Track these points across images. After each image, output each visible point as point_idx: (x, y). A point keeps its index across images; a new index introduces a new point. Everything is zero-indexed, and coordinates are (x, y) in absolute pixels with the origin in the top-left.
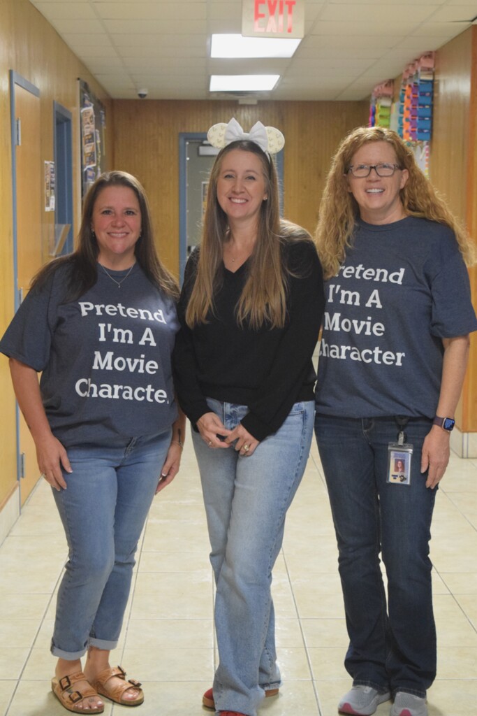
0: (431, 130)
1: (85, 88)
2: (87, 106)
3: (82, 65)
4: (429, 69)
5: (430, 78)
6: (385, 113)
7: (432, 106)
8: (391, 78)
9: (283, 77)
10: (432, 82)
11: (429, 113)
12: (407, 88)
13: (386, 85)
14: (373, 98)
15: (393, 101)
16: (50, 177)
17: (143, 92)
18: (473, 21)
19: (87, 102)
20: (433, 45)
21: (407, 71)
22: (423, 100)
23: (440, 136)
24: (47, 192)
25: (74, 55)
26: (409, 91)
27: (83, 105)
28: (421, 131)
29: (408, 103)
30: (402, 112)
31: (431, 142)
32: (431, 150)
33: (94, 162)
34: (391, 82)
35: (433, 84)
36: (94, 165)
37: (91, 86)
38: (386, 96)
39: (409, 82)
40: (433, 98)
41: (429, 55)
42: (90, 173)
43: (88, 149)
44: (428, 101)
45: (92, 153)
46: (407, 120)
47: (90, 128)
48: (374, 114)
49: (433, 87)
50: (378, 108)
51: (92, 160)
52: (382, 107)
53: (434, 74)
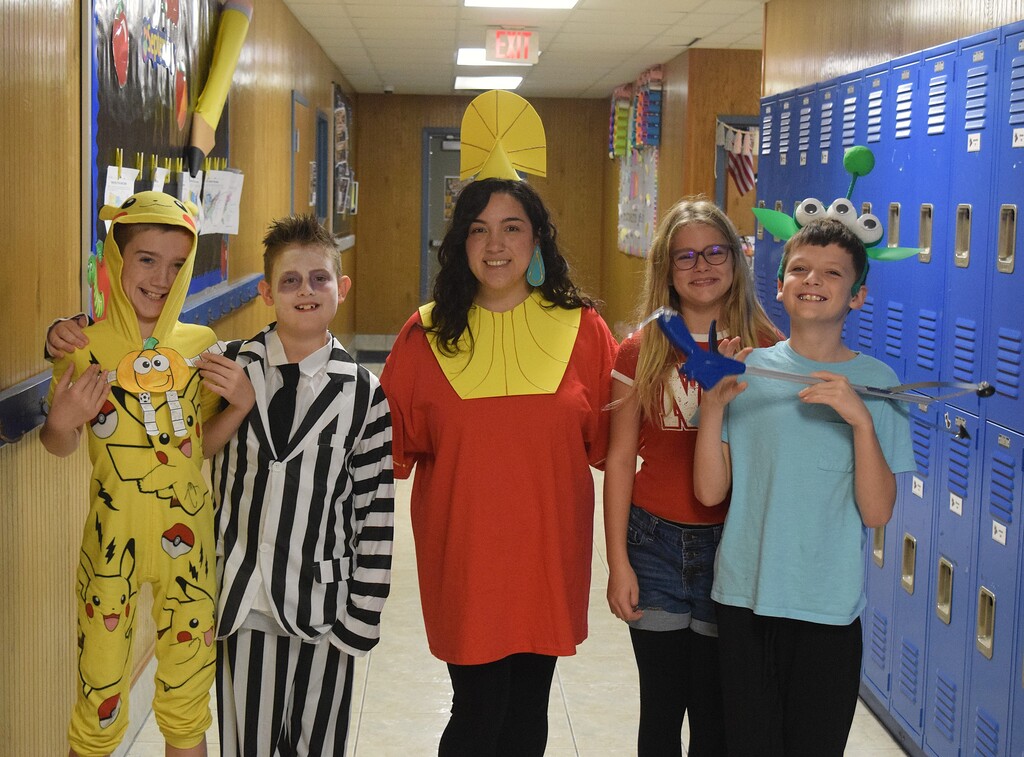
0: (660, 136)
1: (338, 89)
2: (340, 106)
3: (336, 69)
4: (659, 80)
5: (659, 88)
6: (624, 115)
7: (661, 114)
8: (630, 81)
9: (525, 79)
10: (661, 92)
11: (657, 120)
12: (639, 95)
13: (625, 88)
14: (613, 100)
15: (631, 104)
16: (313, 176)
17: (389, 89)
18: (690, 44)
19: (340, 103)
20: (661, 60)
21: (641, 79)
22: (653, 108)
23: (667, 142)
24: (311, 189)
25: (331, 61)
26: (641, 99)
27: (336, 106)
28: (651, 136)
29: (640, 110)
30: (635, 117)
31: (659, 147)
32: (660, 154)
33: (344, 158)
34: (630, 86)
35: (661, 93)
36: (345, 162)
37: (343, 87)
38: (626, 99)
39: (642, 90)
40: (661, 107)
41: (658, 68)
42: (341, 169)
43: (340, 147)
44: (657, 109)
45: (344, 151)
46: (639, 125)
47: (342, 127)
48: (614, 114)
49: (662, 96)
50: (617, 110)
51: (343, 157)
52: (620, 109)
53: (662, 86)
